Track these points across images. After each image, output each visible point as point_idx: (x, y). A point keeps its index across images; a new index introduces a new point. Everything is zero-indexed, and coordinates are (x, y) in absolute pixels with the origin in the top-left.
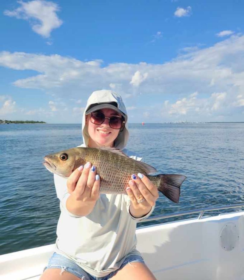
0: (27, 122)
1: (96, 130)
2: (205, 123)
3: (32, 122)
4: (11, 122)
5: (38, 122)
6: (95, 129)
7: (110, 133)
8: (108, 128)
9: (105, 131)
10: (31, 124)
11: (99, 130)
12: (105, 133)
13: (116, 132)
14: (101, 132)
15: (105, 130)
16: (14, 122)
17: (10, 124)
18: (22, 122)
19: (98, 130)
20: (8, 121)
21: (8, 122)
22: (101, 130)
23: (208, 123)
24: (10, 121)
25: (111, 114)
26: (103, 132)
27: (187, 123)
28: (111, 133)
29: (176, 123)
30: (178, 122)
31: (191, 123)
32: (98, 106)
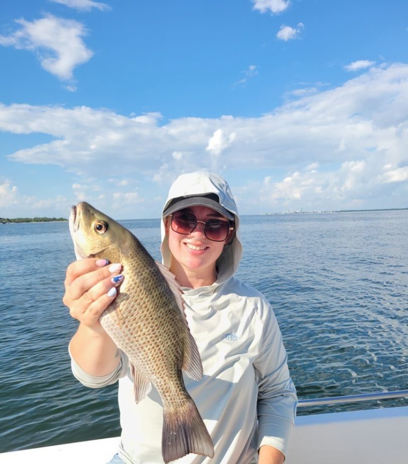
0: (37, 220)
1: (182, 244)
2: (333, 212)
3: (45, 220)
4: (10, 221)
5: (54, 219)
6: (180, 242)
7: (207, 248)
8: (203, 240)
9: (197, 245)
10: (42, 222)
11: (188, 243)
12: (198, 248)
13: (217, 247)
14: (190, 246)
15: (199, 243)
16: (15, 221)
17: (7, 223)
18: (28, 220)
19: (185, 244)
20: (4, 219)
21: (4, 222)
22: (190, 243)
23: (338, 212)
24: (8, 219)
25: (208, 215)
26: (194, 247)
27: (303, 213)
28: (209, 249)
29: (286, 213)
30: (287, 212)
31: (309, 212)
32: (183, 201)
